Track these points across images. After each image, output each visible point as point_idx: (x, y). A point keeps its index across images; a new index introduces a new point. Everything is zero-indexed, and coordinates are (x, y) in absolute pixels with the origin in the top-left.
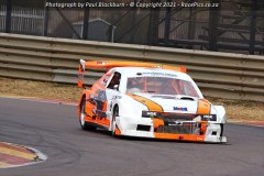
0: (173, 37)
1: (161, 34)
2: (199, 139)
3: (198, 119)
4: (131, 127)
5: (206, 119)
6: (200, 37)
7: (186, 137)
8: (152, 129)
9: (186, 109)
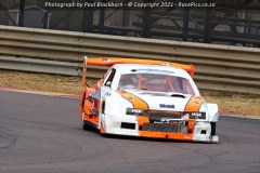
0: (107, 24)
1: (96, 22)
2: (187, 137)
3: (186, 117)
4: (115, 125)
5: (194, 117)
6: (134, 24)
7: (172, 135)
8: (137, 127)
9: (173, 107)
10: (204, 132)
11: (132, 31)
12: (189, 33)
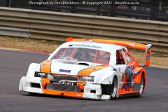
10: (93, 91)
11: (64, 8)
12: (101, 10)
